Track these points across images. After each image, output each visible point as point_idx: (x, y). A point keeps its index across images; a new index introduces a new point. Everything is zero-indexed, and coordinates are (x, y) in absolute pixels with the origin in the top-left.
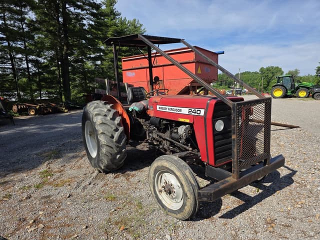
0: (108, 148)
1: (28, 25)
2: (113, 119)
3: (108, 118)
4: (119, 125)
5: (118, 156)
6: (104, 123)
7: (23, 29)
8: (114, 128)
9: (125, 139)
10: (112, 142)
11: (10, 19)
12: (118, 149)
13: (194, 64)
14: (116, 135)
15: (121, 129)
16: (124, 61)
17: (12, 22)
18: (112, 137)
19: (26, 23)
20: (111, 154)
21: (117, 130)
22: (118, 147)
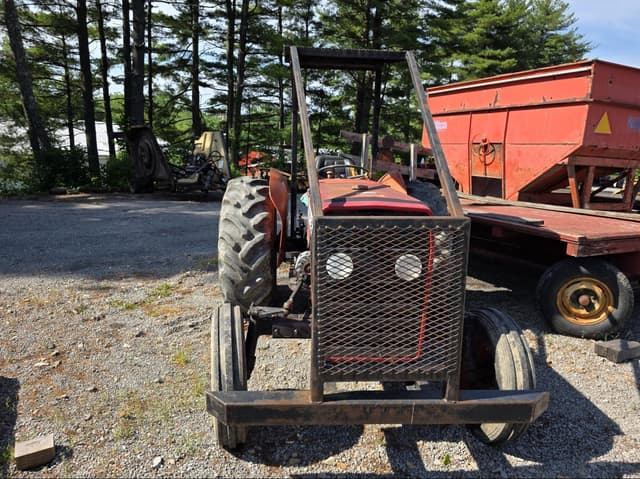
0: (228, 269)
1: (318, 25)
2: (250, 214)
3: (240, 212)
4: (259, 227)
5: (247, 288)
6: (229, 221)
7: (307, 32)
8: (244, 231)
9: (263, 257)
10: (237, 257)
11: (290, 15)
12: (245, 275)
13: (587, 106)
14: (246, 246)
15: (258, 236)
16: (431, 96)
17: (293, 21)
18: (237, 248)
19: (314, 23)
20: (233, 282)
21: (249, 236)
22: (245, 270)
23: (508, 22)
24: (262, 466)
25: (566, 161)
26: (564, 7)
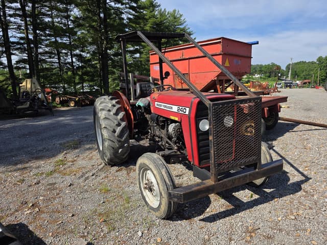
0: (110, 142)
1: (73, 22)
2: (117, 114)
3: (112, 113)
4: (122, 120)
5: (120, 150)
6: (107, 118)
7: (69, 25)
8: (116, 123)
9: (127, 134)
10: (114, 136)
11: (57, 16)
12: (120, 143)
13: (221, 56)
14: (118, 130)
15: (123, 124)
16: (152, 54)
17: (59, 19)
18: (114, 131)
19: (71, 20)
20: (113, 148)
21: (119, 125)
22: (119, 141)
23: (161, 22)
24: (184, 221)
25: (216, 78)
26: (181, 16)
